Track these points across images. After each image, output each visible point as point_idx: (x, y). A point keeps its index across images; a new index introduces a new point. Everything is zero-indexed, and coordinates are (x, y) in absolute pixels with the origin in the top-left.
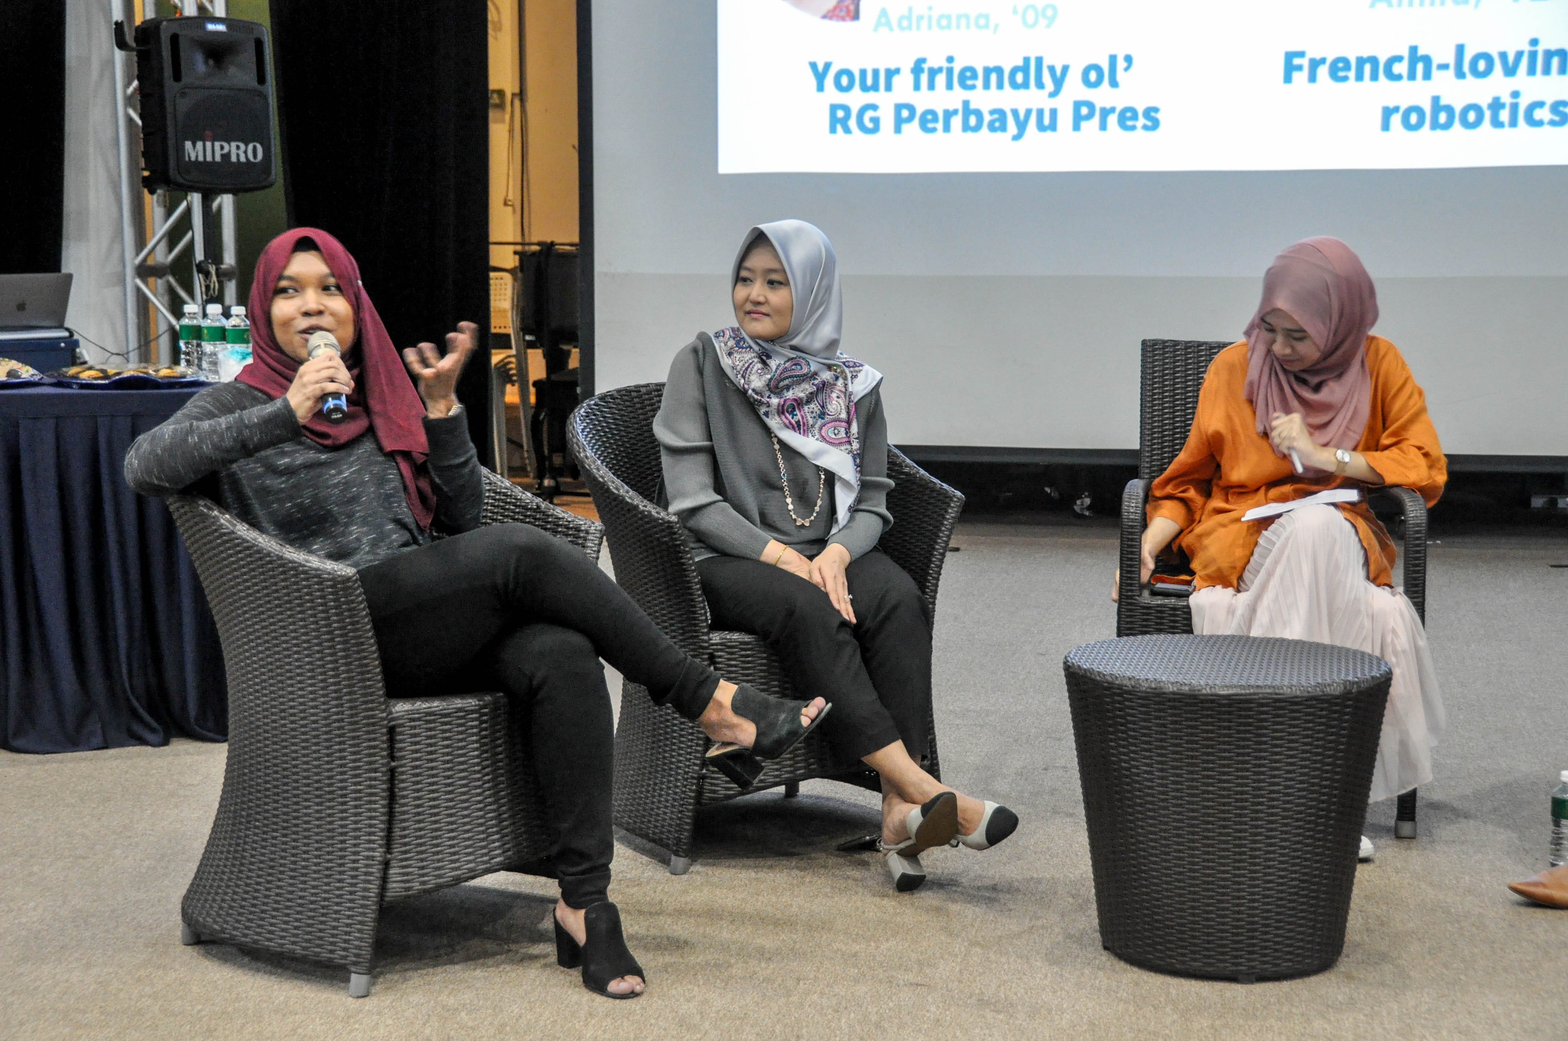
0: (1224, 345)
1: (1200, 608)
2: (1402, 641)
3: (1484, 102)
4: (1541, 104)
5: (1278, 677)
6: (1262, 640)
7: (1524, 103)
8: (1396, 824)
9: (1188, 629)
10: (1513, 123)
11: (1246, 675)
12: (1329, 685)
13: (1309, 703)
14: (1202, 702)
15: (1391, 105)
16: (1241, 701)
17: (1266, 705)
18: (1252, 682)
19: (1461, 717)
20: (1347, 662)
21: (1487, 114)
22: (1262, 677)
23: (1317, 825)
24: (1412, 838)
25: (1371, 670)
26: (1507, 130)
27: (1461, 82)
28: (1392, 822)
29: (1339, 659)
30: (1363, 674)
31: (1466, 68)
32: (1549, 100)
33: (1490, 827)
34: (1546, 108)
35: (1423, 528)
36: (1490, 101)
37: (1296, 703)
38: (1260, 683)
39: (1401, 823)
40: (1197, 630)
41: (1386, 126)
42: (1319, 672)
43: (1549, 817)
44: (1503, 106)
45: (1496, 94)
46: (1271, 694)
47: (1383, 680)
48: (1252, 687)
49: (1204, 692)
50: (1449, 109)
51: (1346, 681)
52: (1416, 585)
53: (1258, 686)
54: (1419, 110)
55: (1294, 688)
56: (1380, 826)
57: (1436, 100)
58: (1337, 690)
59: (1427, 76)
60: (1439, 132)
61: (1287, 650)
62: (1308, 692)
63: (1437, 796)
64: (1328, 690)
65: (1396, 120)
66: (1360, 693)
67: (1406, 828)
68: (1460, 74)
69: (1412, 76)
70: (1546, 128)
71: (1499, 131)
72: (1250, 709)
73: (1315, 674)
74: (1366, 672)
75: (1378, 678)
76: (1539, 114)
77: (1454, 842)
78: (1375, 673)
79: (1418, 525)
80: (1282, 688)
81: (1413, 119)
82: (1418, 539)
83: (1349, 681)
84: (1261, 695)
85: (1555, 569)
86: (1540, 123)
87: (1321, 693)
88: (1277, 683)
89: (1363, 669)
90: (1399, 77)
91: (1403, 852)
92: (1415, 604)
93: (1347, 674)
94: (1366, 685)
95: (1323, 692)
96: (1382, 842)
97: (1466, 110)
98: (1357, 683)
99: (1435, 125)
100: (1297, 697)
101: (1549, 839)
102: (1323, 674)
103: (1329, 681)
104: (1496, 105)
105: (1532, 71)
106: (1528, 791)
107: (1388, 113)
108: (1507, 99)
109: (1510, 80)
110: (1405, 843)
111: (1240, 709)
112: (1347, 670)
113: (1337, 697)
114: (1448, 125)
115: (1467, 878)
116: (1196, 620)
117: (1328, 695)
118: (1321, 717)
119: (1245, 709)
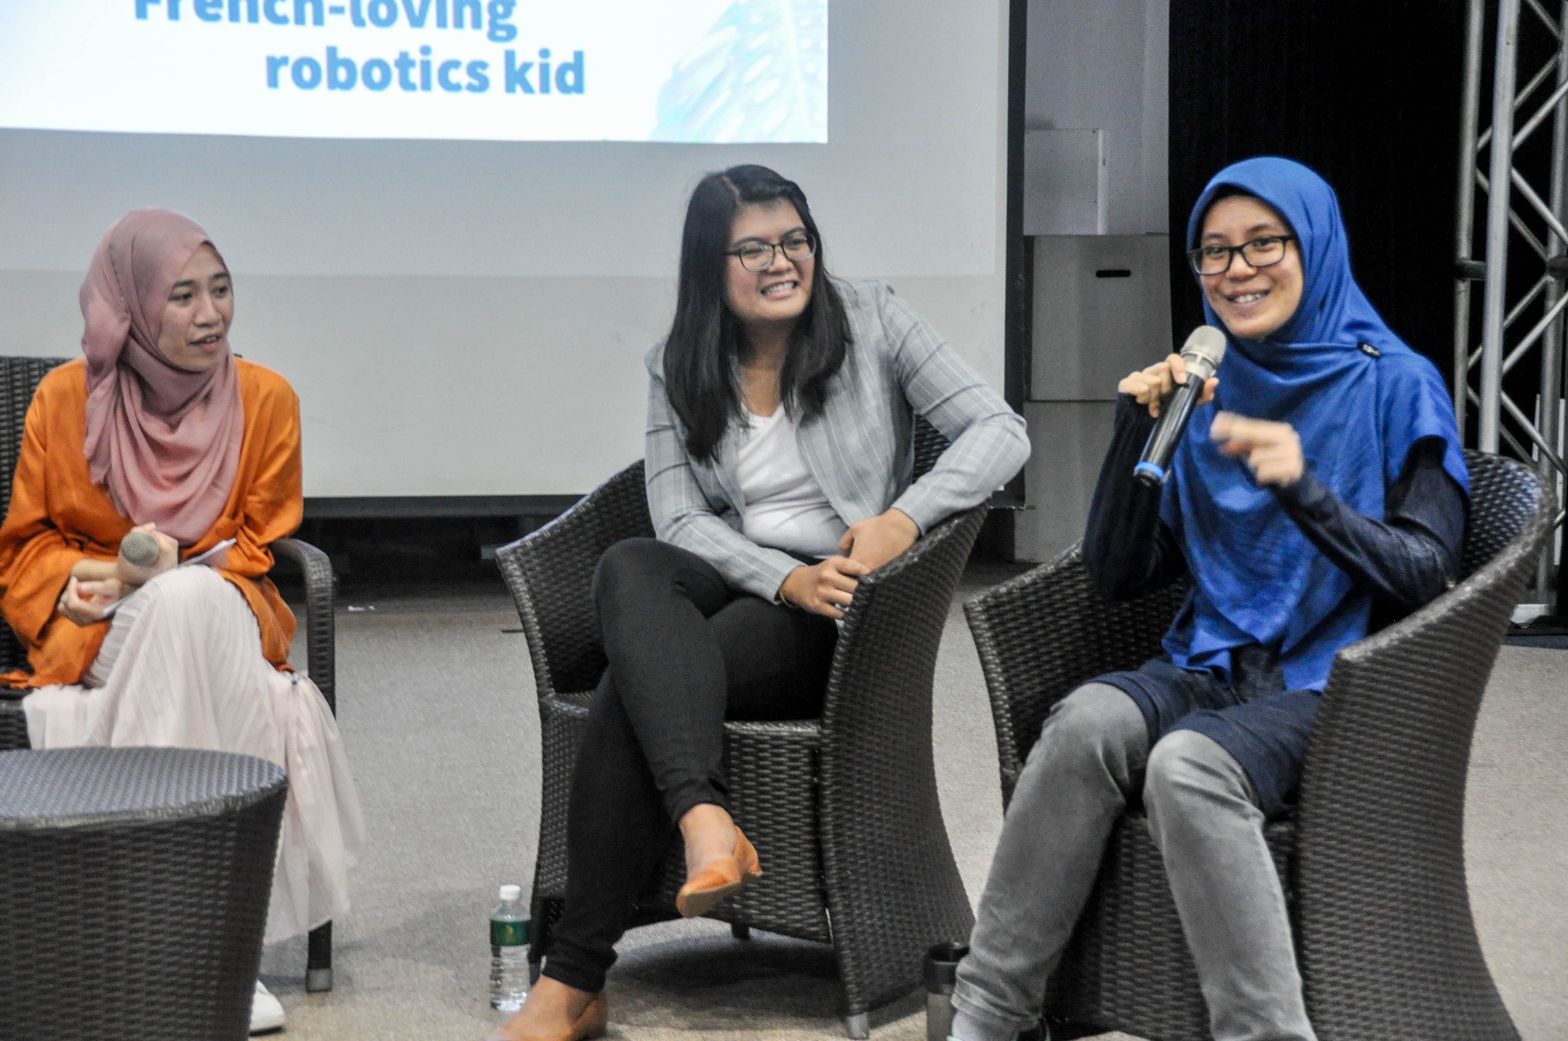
0: (58, 362)
1: (41, 714)
2: (309, 737)
3: (390, 59)
4: (456, 64)
5: (139, 799)
6: (121, 751)
7: (436, 61)
8: (308, 975)
9: (24, 743)
10: (426, 85)
11: (95, 799)
12: (206, 804)
13: (181, 829)
14: (35, 839)
15: (278, 55)
16: (87, 835)
17: (122, 837)
18: (103, 808)
19: (393, 829)
20: (230, 772)
21: (395, 72)
22: (117, 800)
23: (195, 987)
24: (327, 990)
25: (260, 778)
26: (419, 94)
27: (359, 30)
28: (302, 973)
29: (221, 768)
30: (250, 785)
31: (365, 13)
32: (465, 62)
33: (422, 966)
34: (463, 70)
35: (329, 594)
36: (396, 56)
37: (162, 832)
38: (114, 808)
39: (313, 973)
40: (35, 744)
41: (273, 82)
42: (194, 788)
43: (488, 946)
44: (412, 64)
45: (404, 49)
46: (129, 822)
47: (276, 791)
48: (104, 814)
49: (38, 826)
50: (349, 65)
51: (227, 797)
52: (322, 667)
53: (111, 813)
54: (313, 65)
55: (159, 812)
56: (287, 978)
57: (331, 52)
58: (214, 810)
59: (318, 20)
60: (338, 92)
61: (154, 761)
62: (179, 815)
63: (358, 935)
64: (205, 811)
65: (285, 74)
66: (244, 810)
67: (320, 978)
68: (358, 21)
69: (300, 19)
70: (465, 93)
71: (410, 94)
72: (102, 844)
73: (188, 789)
74: (255, 784)
75: (268, 789)
76: (458, 76)
77: (379, 989)
78: (266, 784)
79: (322, 590)
80: (144, 814)
81: (307, 73)
82: (322, 608)
83: (233, 797)
84: (115, 825)
85: (508, 635)
86: (457, 87)
87: (194, 815)
88: (137, 807)
89: (250, 780)
90: (283, 20)
91: (315, 1009)
92: (323, 691)
93: (229, 787)
94: (254, 800)
95: (198, 813)
96: (291, 998)
97: (370, 66)
98: (243, 798)
99: (333, 84)
100: (164, 823)
101: (489, 972)
102: (199, 790)
103: (205, 797)
104: (404, 62)
105: (441, 22)
106: (469, 915)
107: (274, 65)
108: (416, 56)
109: (417, 31)
110: (318, 997)
111: (88, 845)
112: (230, 781)
113: (217, 818)
114: (349, 84)
115: (392, 1034)
116: (33, 730)
117: (205, 816)
118: (195, 846)
119: (94, 845)
